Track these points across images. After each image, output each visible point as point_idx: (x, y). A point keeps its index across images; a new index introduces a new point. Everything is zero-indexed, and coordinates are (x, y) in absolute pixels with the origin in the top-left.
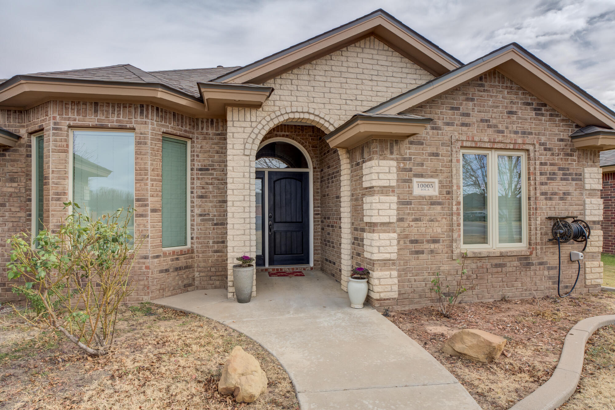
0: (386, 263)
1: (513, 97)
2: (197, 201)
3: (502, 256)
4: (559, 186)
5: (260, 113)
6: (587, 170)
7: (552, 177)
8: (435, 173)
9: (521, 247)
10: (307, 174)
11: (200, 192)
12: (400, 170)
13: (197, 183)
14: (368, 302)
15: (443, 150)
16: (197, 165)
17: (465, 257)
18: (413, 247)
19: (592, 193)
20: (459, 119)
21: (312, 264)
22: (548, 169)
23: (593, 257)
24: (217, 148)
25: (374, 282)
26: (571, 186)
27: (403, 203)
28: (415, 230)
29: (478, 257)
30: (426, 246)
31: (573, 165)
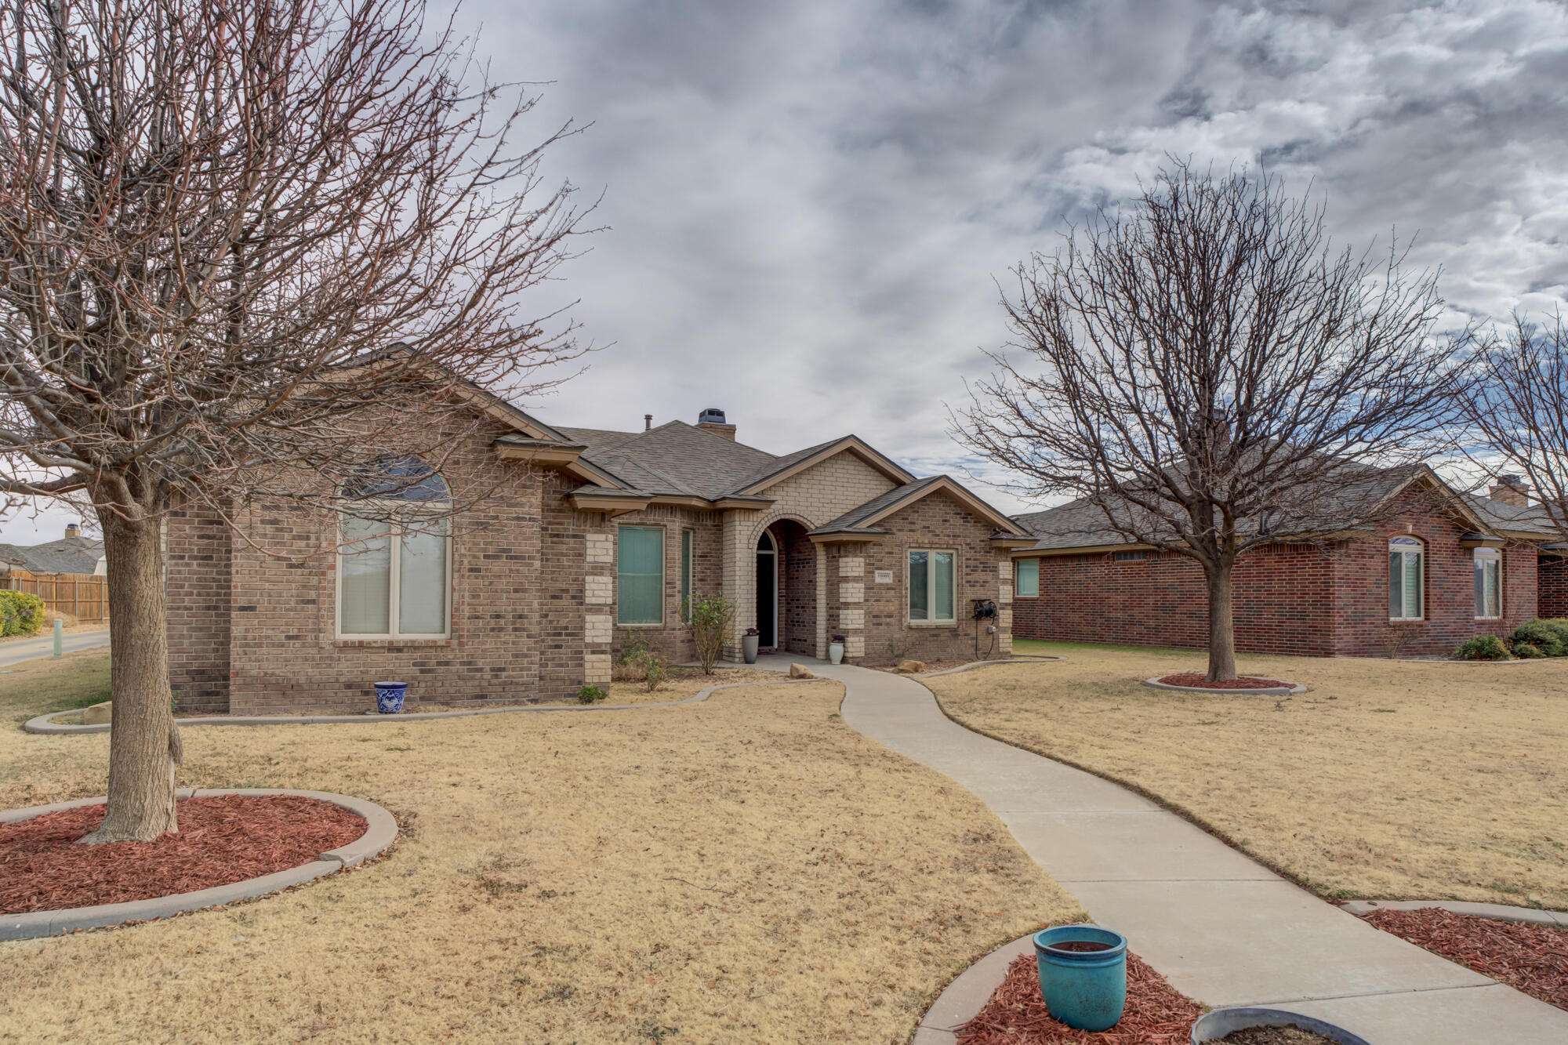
0: (856, 632)
1: (947, 509)
2: (698, 584)
3: (938, 628)
4: (979, 576)
5: (760, 515)
6: (1001, 564)
7: (975, 569)
8: (890, 567)
9: (952, 622)
10: (772, 556)
11: (700, 576)
12: (867, 564)
13: (698, 568)
14: (844, 660)
15: (896, 550)
16: (699, 552)
17: (910, 628)
18: (875, 620)
19: (1005, 581)
20: (908, 527)
21: (776, 646)
22: (971, 563)
23: (1004, 630)
24: (713, 537)
25: (849, 645)
26: (989, 577)
27: (868, 588)
28: (877, 608)
29: (919, 629)
30: (883, 620)
31: (991, 559)
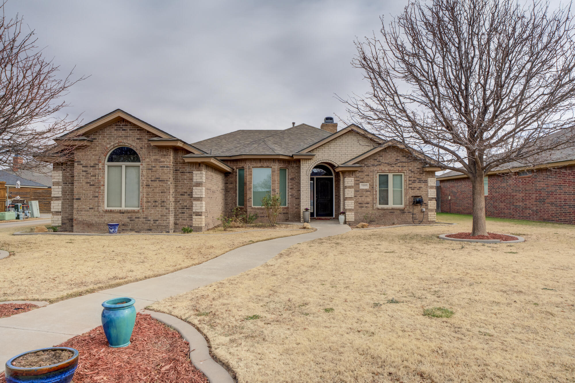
0: (350, 210)
1: (398, 154)
2: (290, 190)
3: (392, 209)
4: (417, 185)
5: (312, 161)
6: (429, 179)
7: (414, 182)
8: (367, 182)
9: (402, 206)
10: (333, 178)
11: (291, 187)
12: (355, 180)
13: (290, 184)
14: (345, 222)
15: (371, 174)
16: (290, 177)
17: (378, 209)
18: (360, 205)
19: (432, 187)
20: (376, 163)
21: (334, 217)
22: (412, 179)
23: (432, 210)
24: (297, 171)
25: (347, 216)
26: (422, 185)
27: (356, 191)
28: (360, 200)
29: (383, 209)
30: (364, 205)
31: (423, 177)
